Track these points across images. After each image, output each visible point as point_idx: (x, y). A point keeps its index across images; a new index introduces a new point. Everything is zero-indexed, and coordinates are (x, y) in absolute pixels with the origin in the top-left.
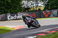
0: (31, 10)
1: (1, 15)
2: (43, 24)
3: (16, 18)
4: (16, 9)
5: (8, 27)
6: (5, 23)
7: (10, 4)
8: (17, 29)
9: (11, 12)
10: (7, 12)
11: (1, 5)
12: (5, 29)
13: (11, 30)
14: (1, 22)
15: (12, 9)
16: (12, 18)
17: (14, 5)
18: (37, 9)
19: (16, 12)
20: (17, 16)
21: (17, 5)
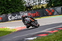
0: (34, 8)
1: (2, 16)
2: (46, 23)
3: (17, 18)
4: (17, 8)
5: (9, 29)
6: (5, 24)
7: (11, 3)
8: (18, 29)
9: (11, 12)
10: (8, 12)
11: (1, 5)
12: (6, 31)
13: (12, 32)
14: (2, 23)
15: (13, 8)
16: (13, 18)
17: (14, 4)
18: (40, 7)
19: (17, 11)
20: (18, 16)
21: (17, 4)
